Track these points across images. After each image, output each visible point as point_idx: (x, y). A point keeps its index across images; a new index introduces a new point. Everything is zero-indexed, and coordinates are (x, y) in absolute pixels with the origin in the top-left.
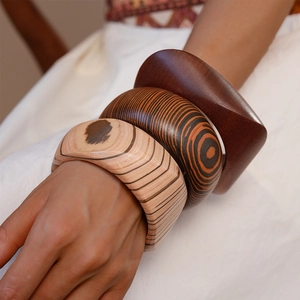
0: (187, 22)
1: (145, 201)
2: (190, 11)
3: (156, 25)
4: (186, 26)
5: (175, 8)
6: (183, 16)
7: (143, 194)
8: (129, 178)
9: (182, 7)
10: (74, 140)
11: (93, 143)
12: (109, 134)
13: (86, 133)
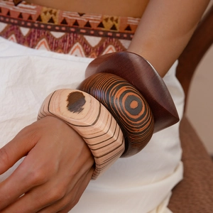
1: (98, 158)
7: (97, 153)
8: (91, 142)
10: (59, 103)
11: (71, 111)
12: (83, 107)
13: (68, 100)
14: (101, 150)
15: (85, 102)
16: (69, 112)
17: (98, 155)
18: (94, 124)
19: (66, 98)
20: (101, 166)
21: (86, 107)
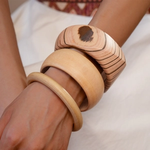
0: (73, 11)
1: (109, 74)
2: (76, 5)
3: (58, 9)
4: (73, 13)
5: (68, 2)
6: (72, 7)
8: (103, 63)
9: (72, 2)
10: (73, 37)
11: (84, 41)
12: (92, 37)
13: (79, 33)
14: (111, 68)
15: (93, 33)
16: (82, 42)
17: (109, 72)
18: (104, 48)
19: (77, 32)
20: (111, 81)
21: (95, 36)
